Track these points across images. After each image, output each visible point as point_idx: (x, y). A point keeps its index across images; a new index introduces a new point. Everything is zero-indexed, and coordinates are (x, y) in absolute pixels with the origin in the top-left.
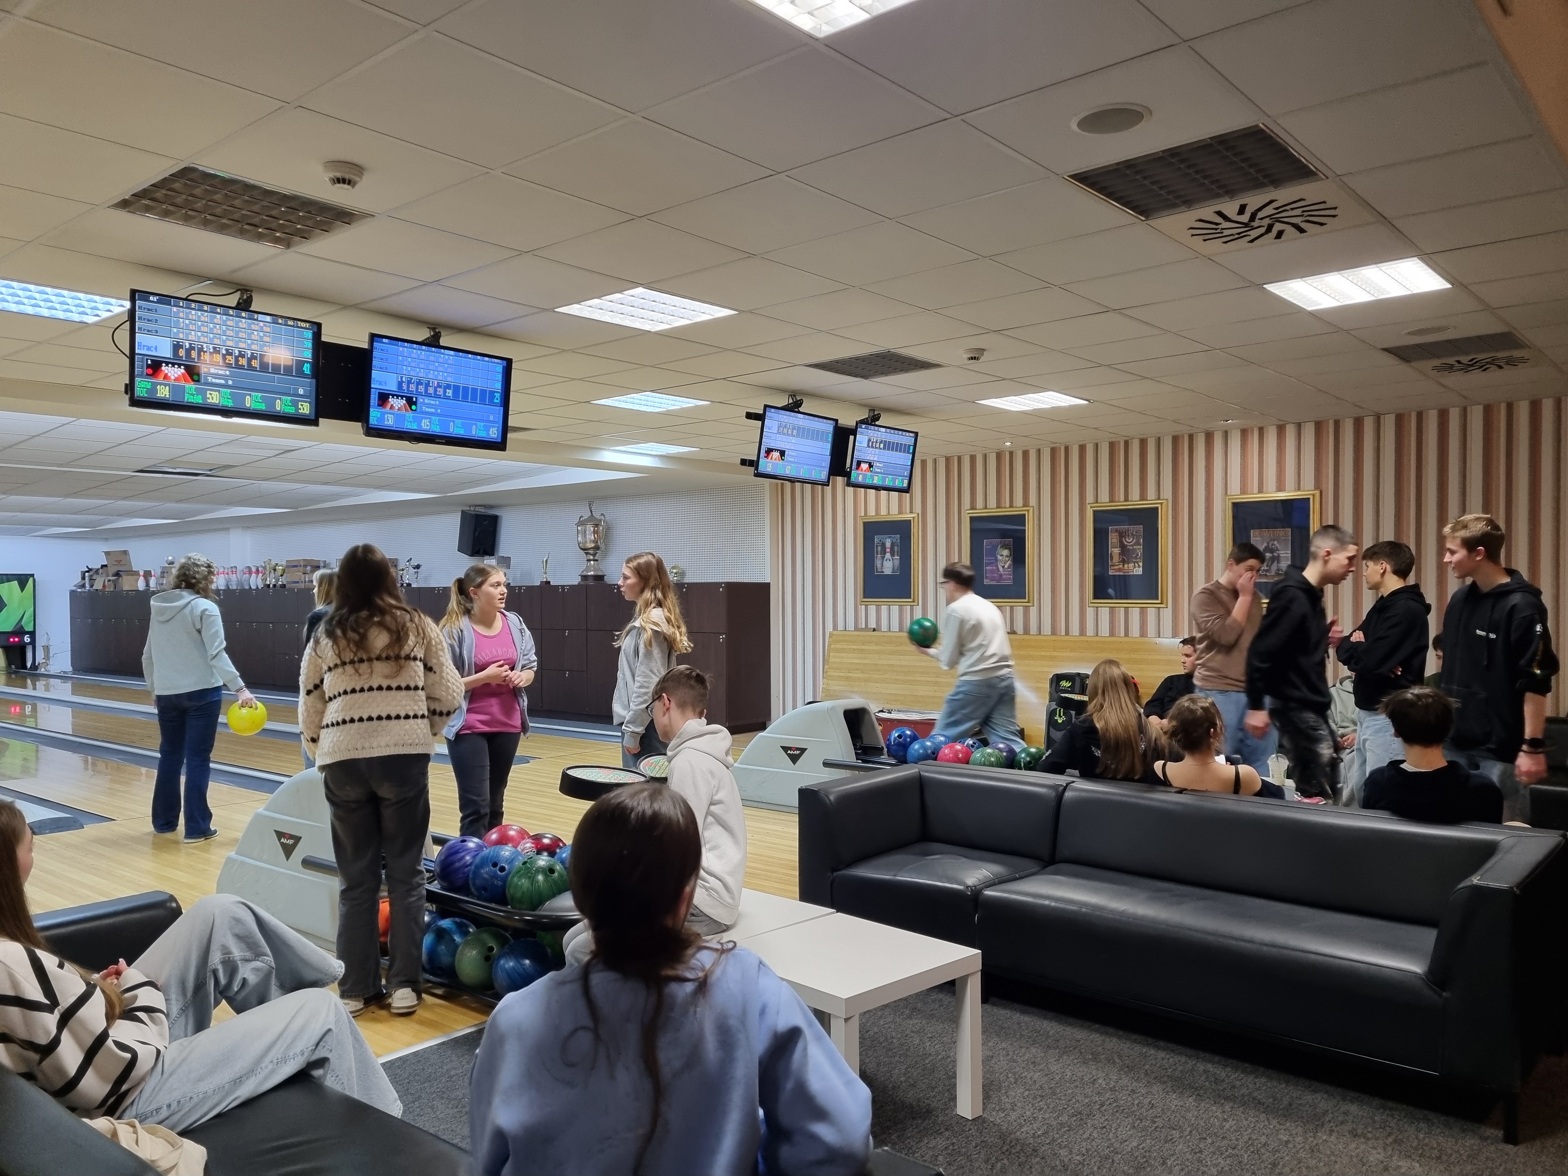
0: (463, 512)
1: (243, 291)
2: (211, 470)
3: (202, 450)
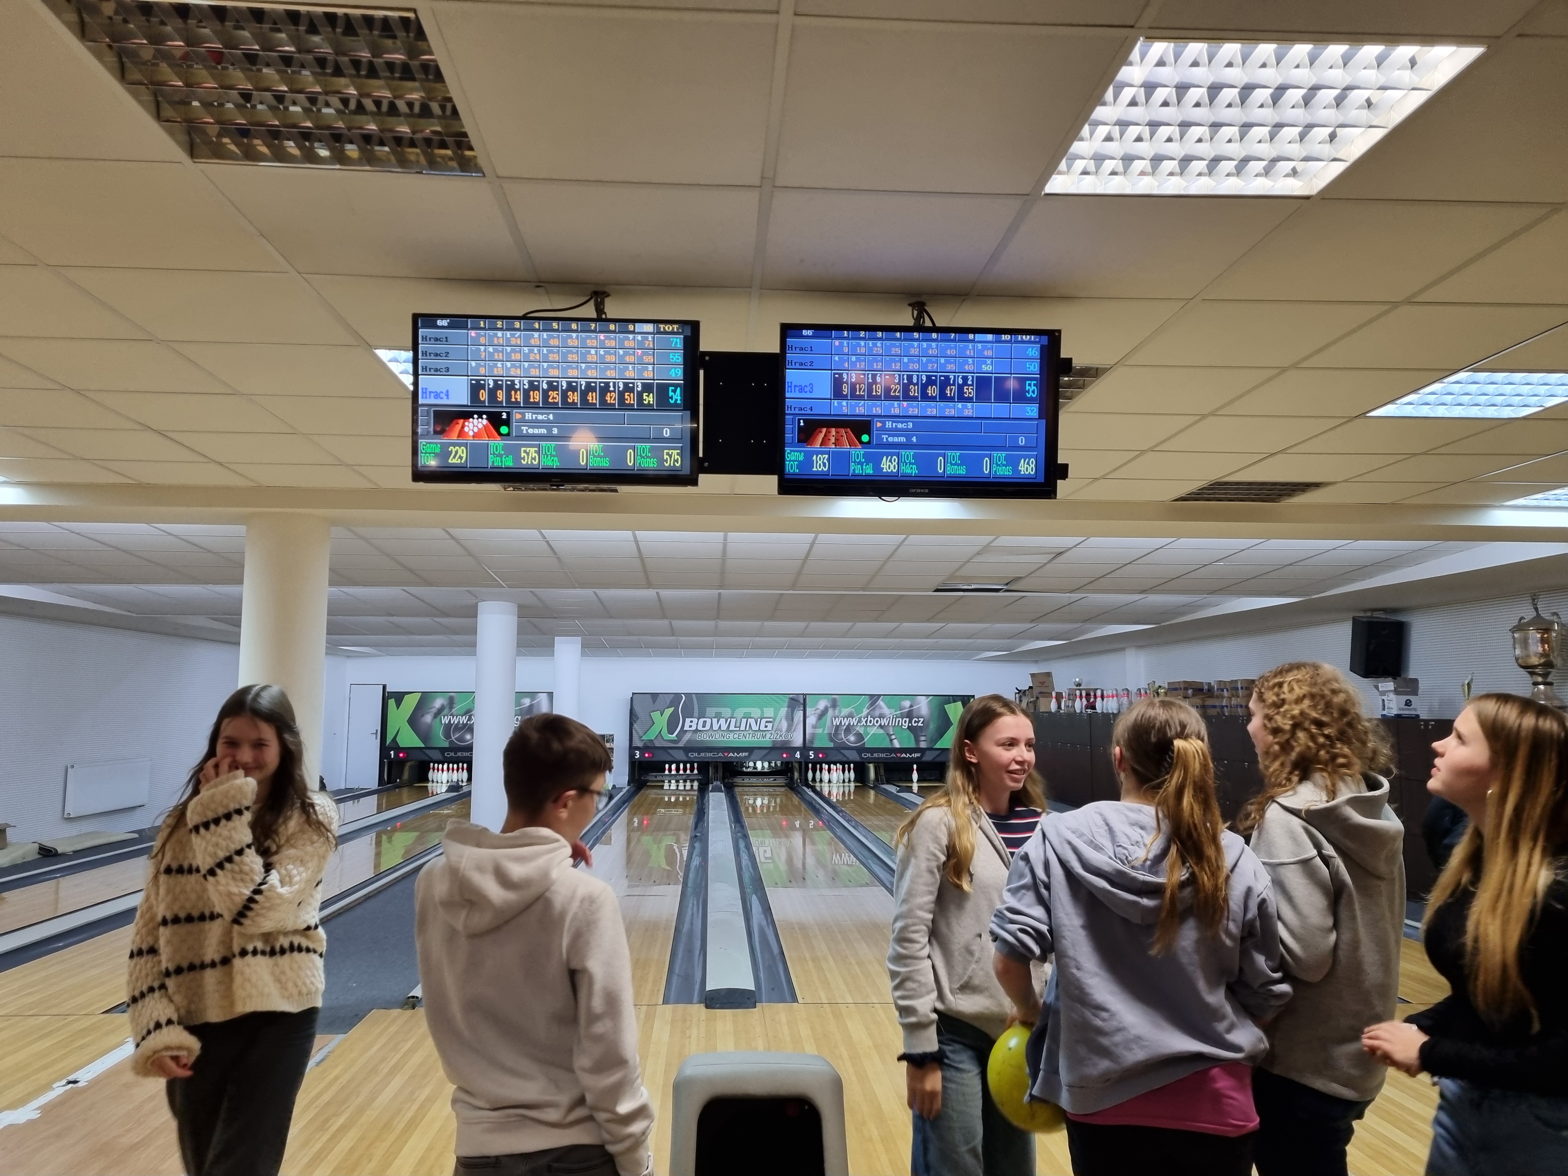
1: (599, 296)
2: (1007, 584)
3: (968, 561)
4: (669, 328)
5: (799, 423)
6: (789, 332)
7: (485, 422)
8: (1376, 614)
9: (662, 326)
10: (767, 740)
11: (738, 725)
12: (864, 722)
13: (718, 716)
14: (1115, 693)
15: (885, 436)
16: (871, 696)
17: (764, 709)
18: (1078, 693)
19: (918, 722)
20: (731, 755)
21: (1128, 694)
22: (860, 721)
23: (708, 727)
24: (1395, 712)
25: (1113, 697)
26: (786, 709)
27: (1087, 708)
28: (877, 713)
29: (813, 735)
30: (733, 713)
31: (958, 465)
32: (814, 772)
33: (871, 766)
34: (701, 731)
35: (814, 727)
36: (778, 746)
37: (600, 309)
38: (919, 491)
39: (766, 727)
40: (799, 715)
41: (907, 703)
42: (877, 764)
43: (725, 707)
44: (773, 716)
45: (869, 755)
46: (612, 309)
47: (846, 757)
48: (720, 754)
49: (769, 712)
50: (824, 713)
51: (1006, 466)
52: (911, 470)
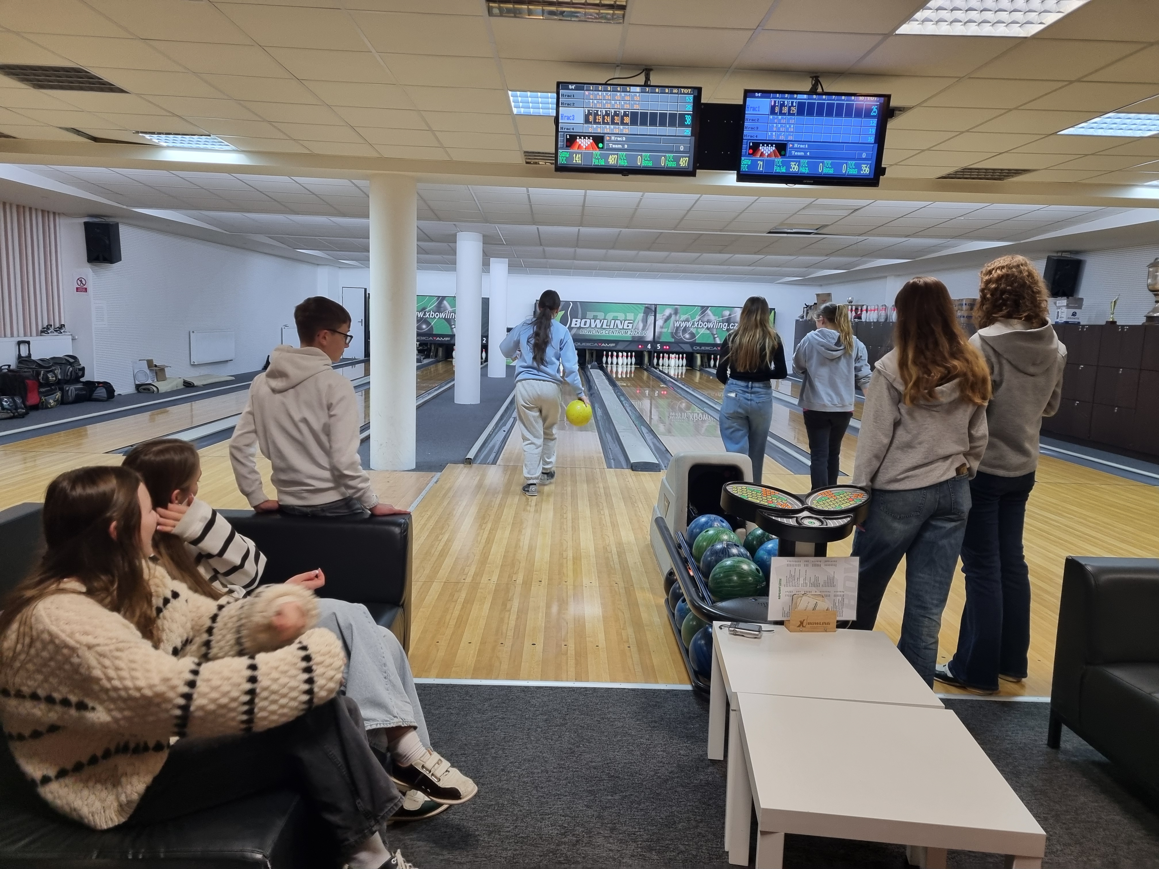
0: (1049, 259)
1: (647, 71)
2: (817, 229)
3: (796, 213)
4: (686, 91)
5: (750, 144)
6: (748, 94)
7: (591, 141)
8: (1064, 254)
9: (682, 90)
10: (629, 335)
11: (608, 325)
12: (696, 325)
13: (595, 318)
14: (876, 307)
15: (793, 152)
16: (703, 307)
17: (627, 314)
18: (850, 307)
19: (734, 326)
20: (603, 345)
21: (885, 309)
22: (693, 324)
23: (588, 325)
24: (1064, 320)
25: (874, 310)
26: (642, 314)
27: (855, 318)
28: (706, 319)
29: (661, 333)
30: (605, 316)
31: (830, 168)
32: (658, 359)
33: (698, 356)
34: (583, 328)
35: (662, 327)
36: (636, 339)
37: (647, 79)
38: (808, 181)
39: (628, 326)
40: (651, 319)
41: (727, 313)
42: (702, 354)
43: (600, 312)
44: (633, 319)
45: (698, 348)
46: (654, 80)
47: (682, 348)
48: (596, 344)
49: (630, 316)
50: (669, 318)
51: (854, 169)
52: (805, 170)
